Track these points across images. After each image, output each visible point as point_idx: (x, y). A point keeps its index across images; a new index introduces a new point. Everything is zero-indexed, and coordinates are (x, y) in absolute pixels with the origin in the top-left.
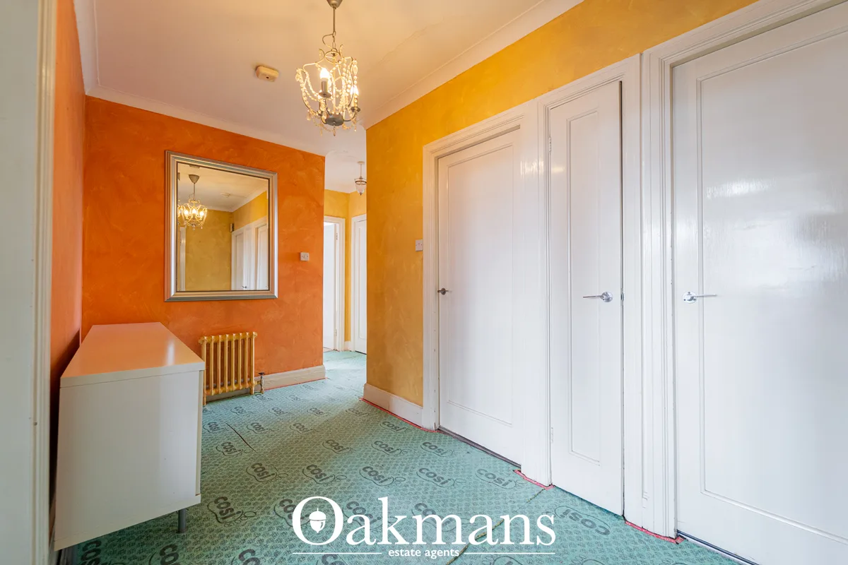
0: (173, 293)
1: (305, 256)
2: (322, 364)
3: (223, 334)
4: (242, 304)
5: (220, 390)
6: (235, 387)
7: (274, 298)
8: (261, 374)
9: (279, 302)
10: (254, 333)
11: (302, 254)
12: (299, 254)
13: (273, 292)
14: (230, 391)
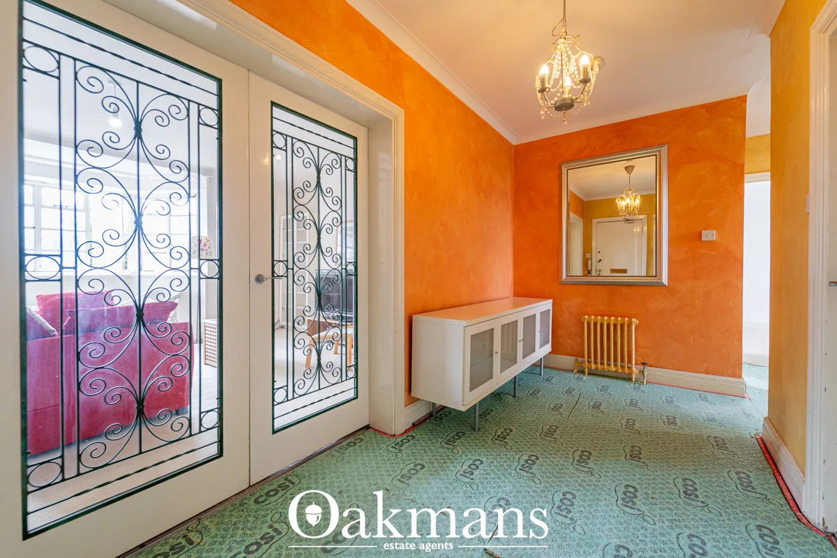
0: (564, 277)
1: (709, 235)
2: (740, 377)
3: (603, 316)
4: (624, 290)
5: (599, 366)
6: (613, 368)
7: (663, 285)
8: (643, 364)
9: (669, 290)
10: (633, 320)
11: (704, 233)
12: (701, 232)
13: (661, 278)
14: (609, 371)
